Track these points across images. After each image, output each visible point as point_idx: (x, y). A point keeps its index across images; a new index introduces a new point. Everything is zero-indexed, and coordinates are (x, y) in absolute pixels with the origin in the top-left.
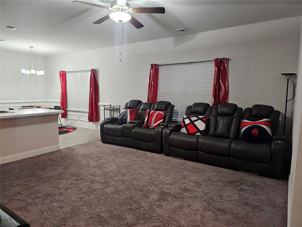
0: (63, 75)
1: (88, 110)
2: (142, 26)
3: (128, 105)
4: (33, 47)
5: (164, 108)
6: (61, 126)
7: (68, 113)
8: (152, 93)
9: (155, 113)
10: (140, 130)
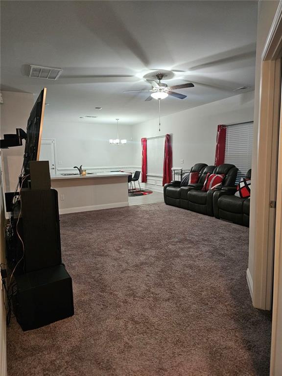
1: (162, 175)
2: (185, 96)
3: (193, 169)
4: (118, 120)
5: (226, 170)
7: (148, 178)
8: (218, 156)
9: (214, 177)
10: (194, 193)
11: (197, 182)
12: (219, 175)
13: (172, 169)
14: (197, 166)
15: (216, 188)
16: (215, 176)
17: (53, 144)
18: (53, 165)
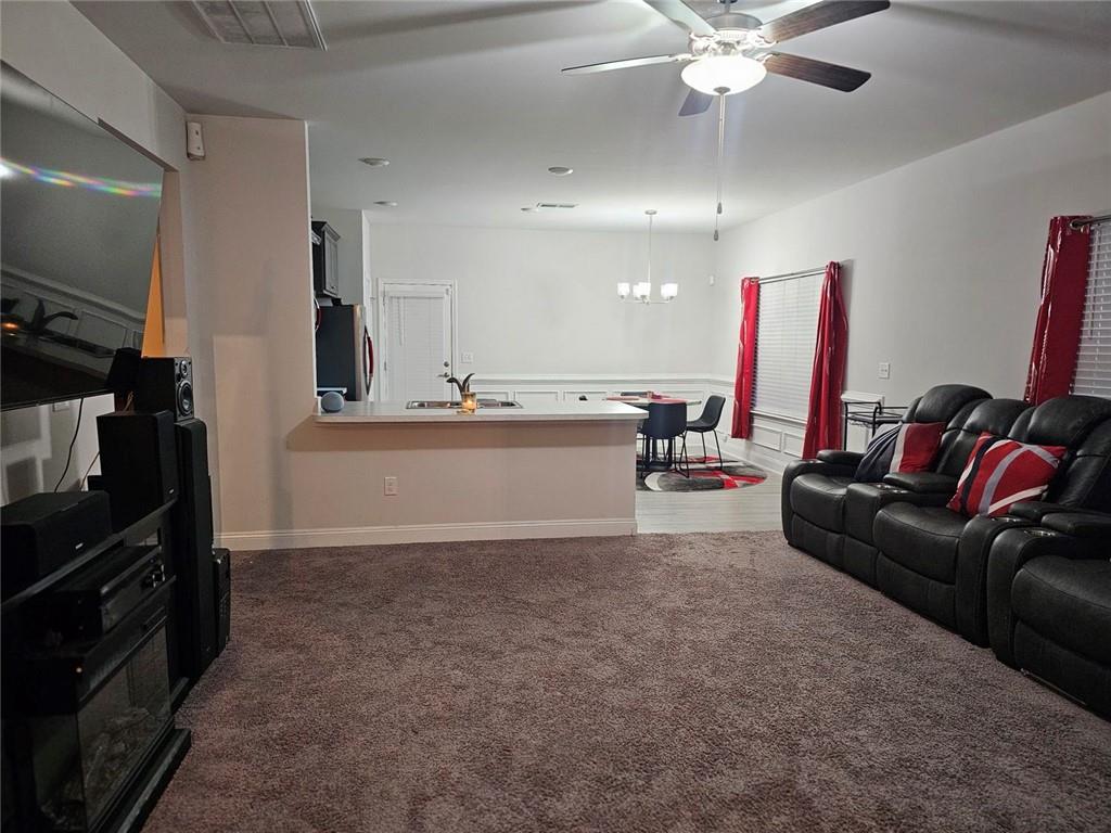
0: (752, 291)
1: (804, 416)
2: (863, 77)
3: (920, 406)
4: (655, 213)
5: (1075, 428)
6: (719, 465)
7: (757, 423)
8: (1043, 356)
9: (1011, 453)
10: (905, 519)
11: (931, 467)
12: (1037, 450)
13: (844, 397)
14: (938, 395)
15: (1015, 514)
16: (1016, 453)
17: (447, 298)
18: (446, 365)
